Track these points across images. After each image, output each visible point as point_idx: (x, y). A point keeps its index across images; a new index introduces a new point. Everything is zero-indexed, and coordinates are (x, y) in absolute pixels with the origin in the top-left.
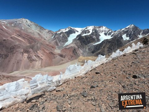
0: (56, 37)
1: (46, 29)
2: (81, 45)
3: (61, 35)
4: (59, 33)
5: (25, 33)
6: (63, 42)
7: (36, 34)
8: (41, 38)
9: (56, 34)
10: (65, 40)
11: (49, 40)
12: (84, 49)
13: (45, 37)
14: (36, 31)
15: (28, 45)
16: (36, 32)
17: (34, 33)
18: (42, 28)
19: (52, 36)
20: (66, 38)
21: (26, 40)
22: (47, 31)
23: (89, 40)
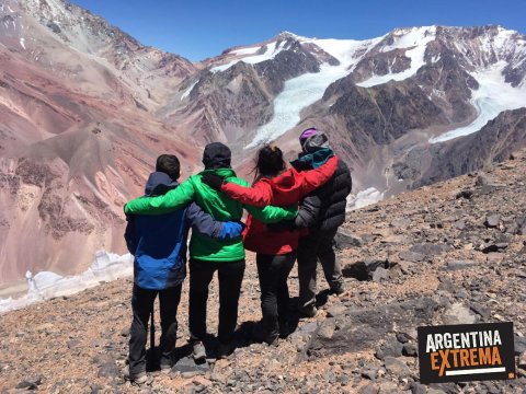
0: (206, 93)
1: (146, 49)
2: (348, 142)
3: (236, 84)
4: (223, 68)
5: (33, 67)
6: (243, 122)
7: (91, 73)
8: (116, 100)
9: (205, 75)
10: (254, 111)
11: (165, 109)
12: (372, 165)
13: (139, 91)
14: (95, 57)
15: (47, 135)
16: (96, 65)
17: (79, 69)
18: (125, 42)
19: (183, 89)
20: (265, 98)
21: (38, 109)
22: (153, 56)
23: (399, 110)
